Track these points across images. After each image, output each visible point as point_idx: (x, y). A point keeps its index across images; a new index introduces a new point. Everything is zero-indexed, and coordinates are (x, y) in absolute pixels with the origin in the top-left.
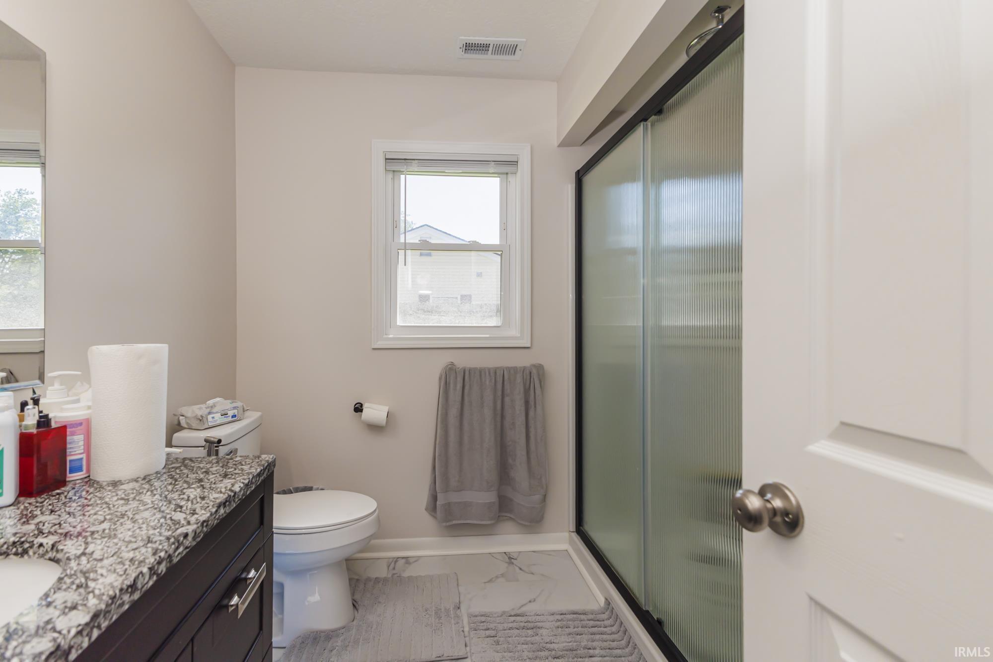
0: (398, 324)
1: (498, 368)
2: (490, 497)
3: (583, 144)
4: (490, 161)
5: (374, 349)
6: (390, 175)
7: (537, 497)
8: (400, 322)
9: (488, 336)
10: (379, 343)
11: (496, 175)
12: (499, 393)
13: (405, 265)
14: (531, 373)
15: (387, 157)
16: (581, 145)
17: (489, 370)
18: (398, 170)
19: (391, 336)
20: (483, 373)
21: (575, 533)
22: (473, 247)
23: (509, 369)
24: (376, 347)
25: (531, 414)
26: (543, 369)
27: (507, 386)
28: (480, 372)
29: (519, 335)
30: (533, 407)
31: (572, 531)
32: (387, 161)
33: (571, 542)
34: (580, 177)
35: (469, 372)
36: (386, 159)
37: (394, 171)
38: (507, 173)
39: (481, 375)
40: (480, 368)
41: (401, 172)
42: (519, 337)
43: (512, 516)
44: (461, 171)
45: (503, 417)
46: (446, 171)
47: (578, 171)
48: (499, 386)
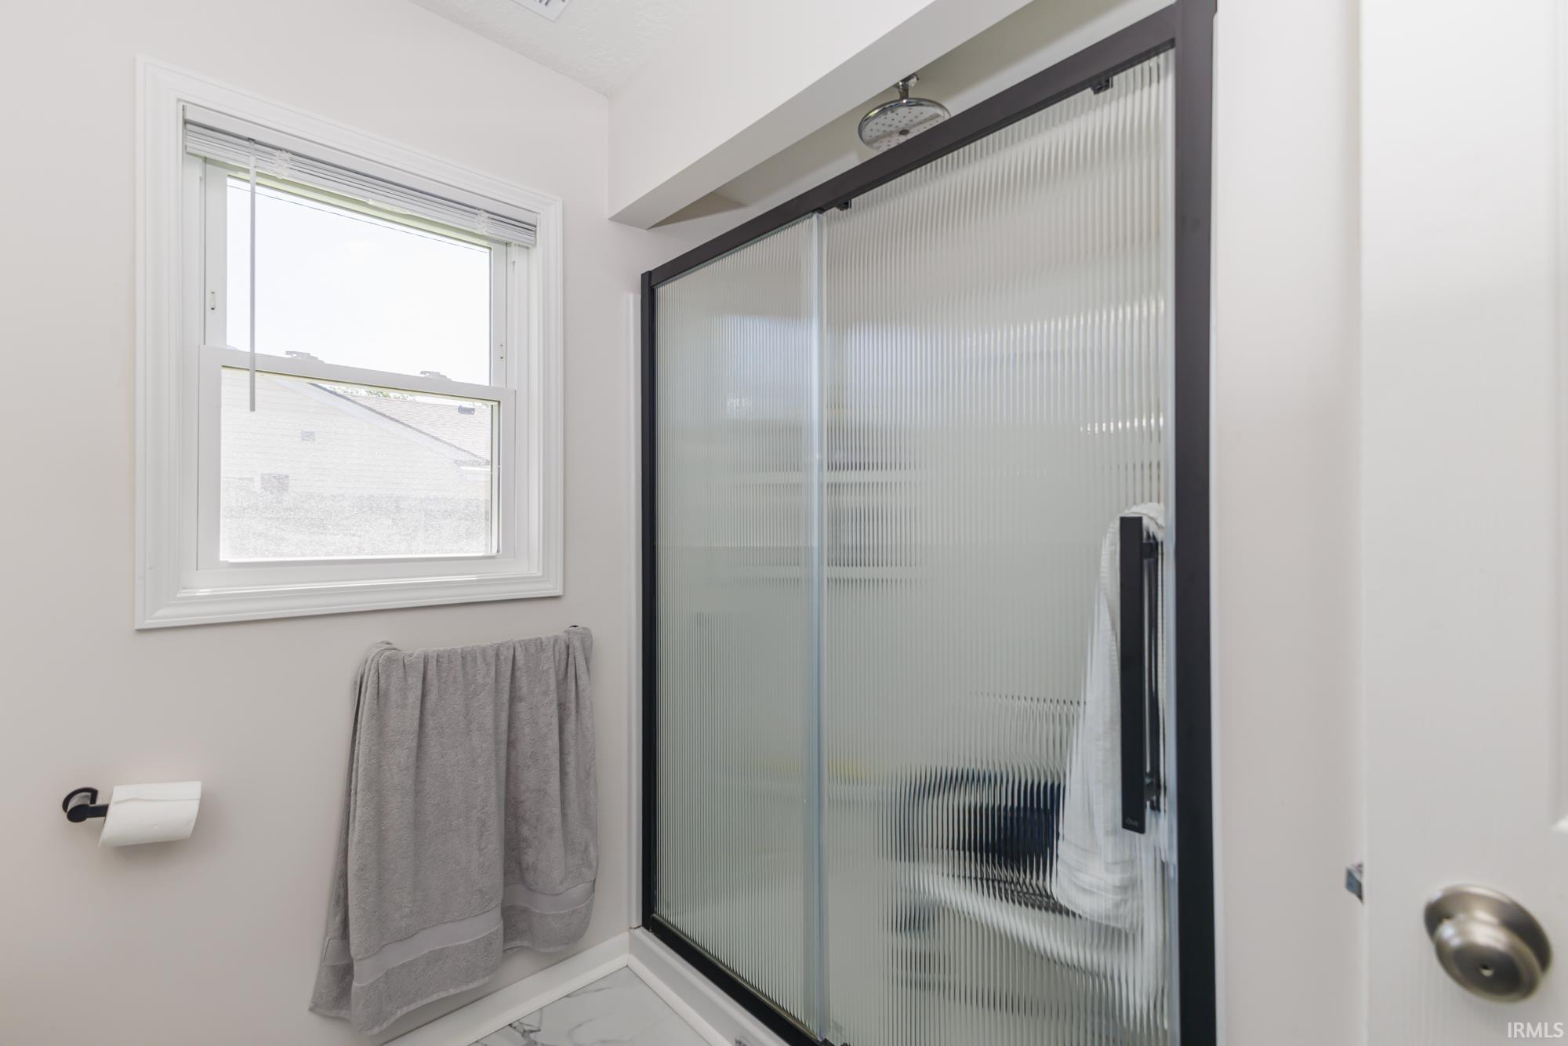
0: (221, 559)
1: (502, 644)
2: (490, 923)
3: (652, 227)
4: (479, 209)
5: (140, 631)
6: (196, 171)
7: (580, 889)
8: (226, 555)
9: (473, 578)
10: (160, 613)
11: (485, 243)
12: (505, 697)
13: (253, 408)
14: (568, 647)
15: (189, 117)
16: (650, 228)
17: (484, 651)
18: (221, 159)
19: (204, 592)
20: (469, 658)
21: (642, 929)
22: (435, 385)
23: (525, 645)
24: (149, 623)
25: (571, 726)
26: (591, 637)
27: (523, 682)
28: (463, 658)
29: (540, 574)
30: (574, 712)
31: (636, 926)
32: (189, 127)
33: (635, 947)
34: (651, 284)
35: (437, 661)
36: (186, 122)
37: (206, 160)
38: (507, 244)
39: (464, 665)
40: (462, 649)
41: (233, 170)
42: (539, 577)
43: (525, 943)
44: (409, 213)
45: (511, 744)
46: (371, 202)
47: (650, 273)
48: (506, 684)
